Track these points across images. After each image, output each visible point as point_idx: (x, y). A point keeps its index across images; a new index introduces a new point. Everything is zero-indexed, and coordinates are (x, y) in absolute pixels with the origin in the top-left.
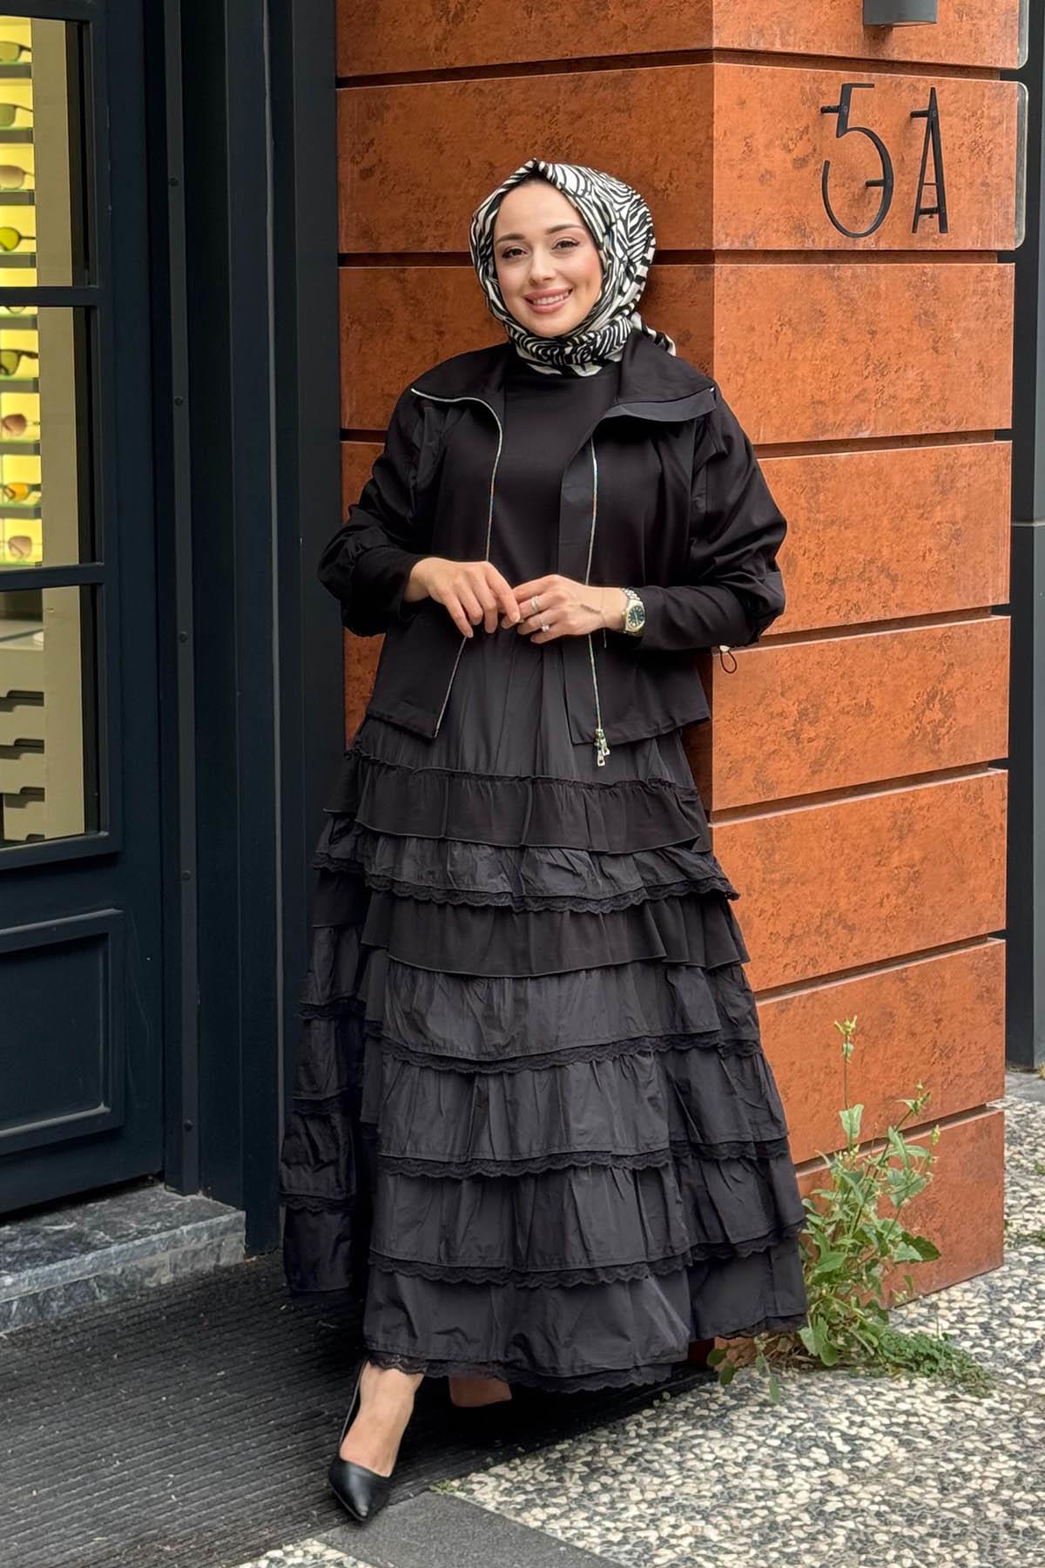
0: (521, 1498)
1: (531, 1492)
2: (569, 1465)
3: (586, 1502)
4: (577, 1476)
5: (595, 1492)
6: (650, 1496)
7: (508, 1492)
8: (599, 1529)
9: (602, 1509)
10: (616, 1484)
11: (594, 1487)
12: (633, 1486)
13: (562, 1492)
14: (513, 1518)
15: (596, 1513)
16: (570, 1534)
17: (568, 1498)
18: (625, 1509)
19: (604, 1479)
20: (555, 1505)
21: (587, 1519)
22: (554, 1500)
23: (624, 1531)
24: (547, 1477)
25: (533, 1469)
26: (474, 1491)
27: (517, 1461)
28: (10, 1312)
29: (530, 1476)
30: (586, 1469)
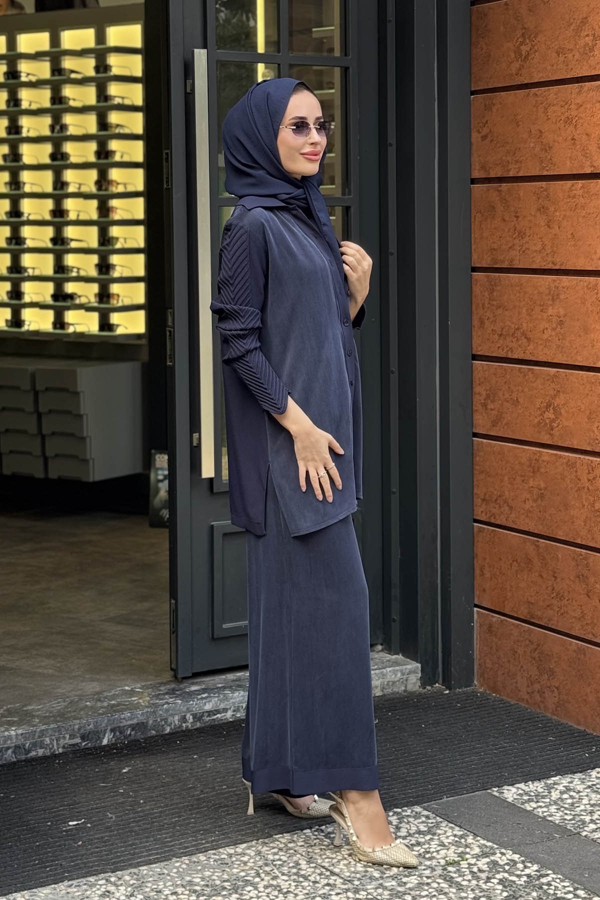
0: (528, 797)
1: (532, 796)
2: (555, 786)
3: (559, 802)
4: (558, 791)
5: (566, 799)
6: (592, 802)
7: (521, 795)
8: (561, 813)
9: (566, 806)
10: (577, 796)
11: (565, 796)
12: (586, 797)
13: (549, 797)
14: (519, 805)
15: (563, 807)
16: (545, 814)
17: (551, 800)
18: (579, 807)
19: (572, 793)
20: (543, 802)
21: (557, 809)
22: (543, 800)
23: (574, 815)
24: (543, 790)
25: (537, 787)
26: (503, 793)
27: (530, 782)
29: (535, 788)
30: (564, 789)
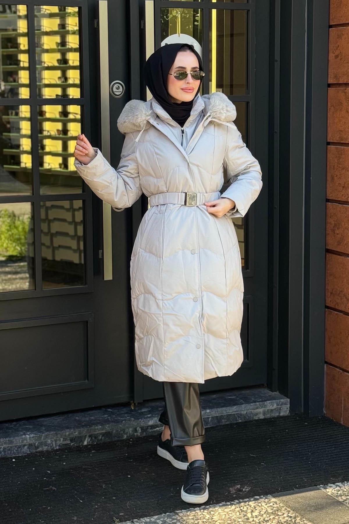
28: (209, 421)
